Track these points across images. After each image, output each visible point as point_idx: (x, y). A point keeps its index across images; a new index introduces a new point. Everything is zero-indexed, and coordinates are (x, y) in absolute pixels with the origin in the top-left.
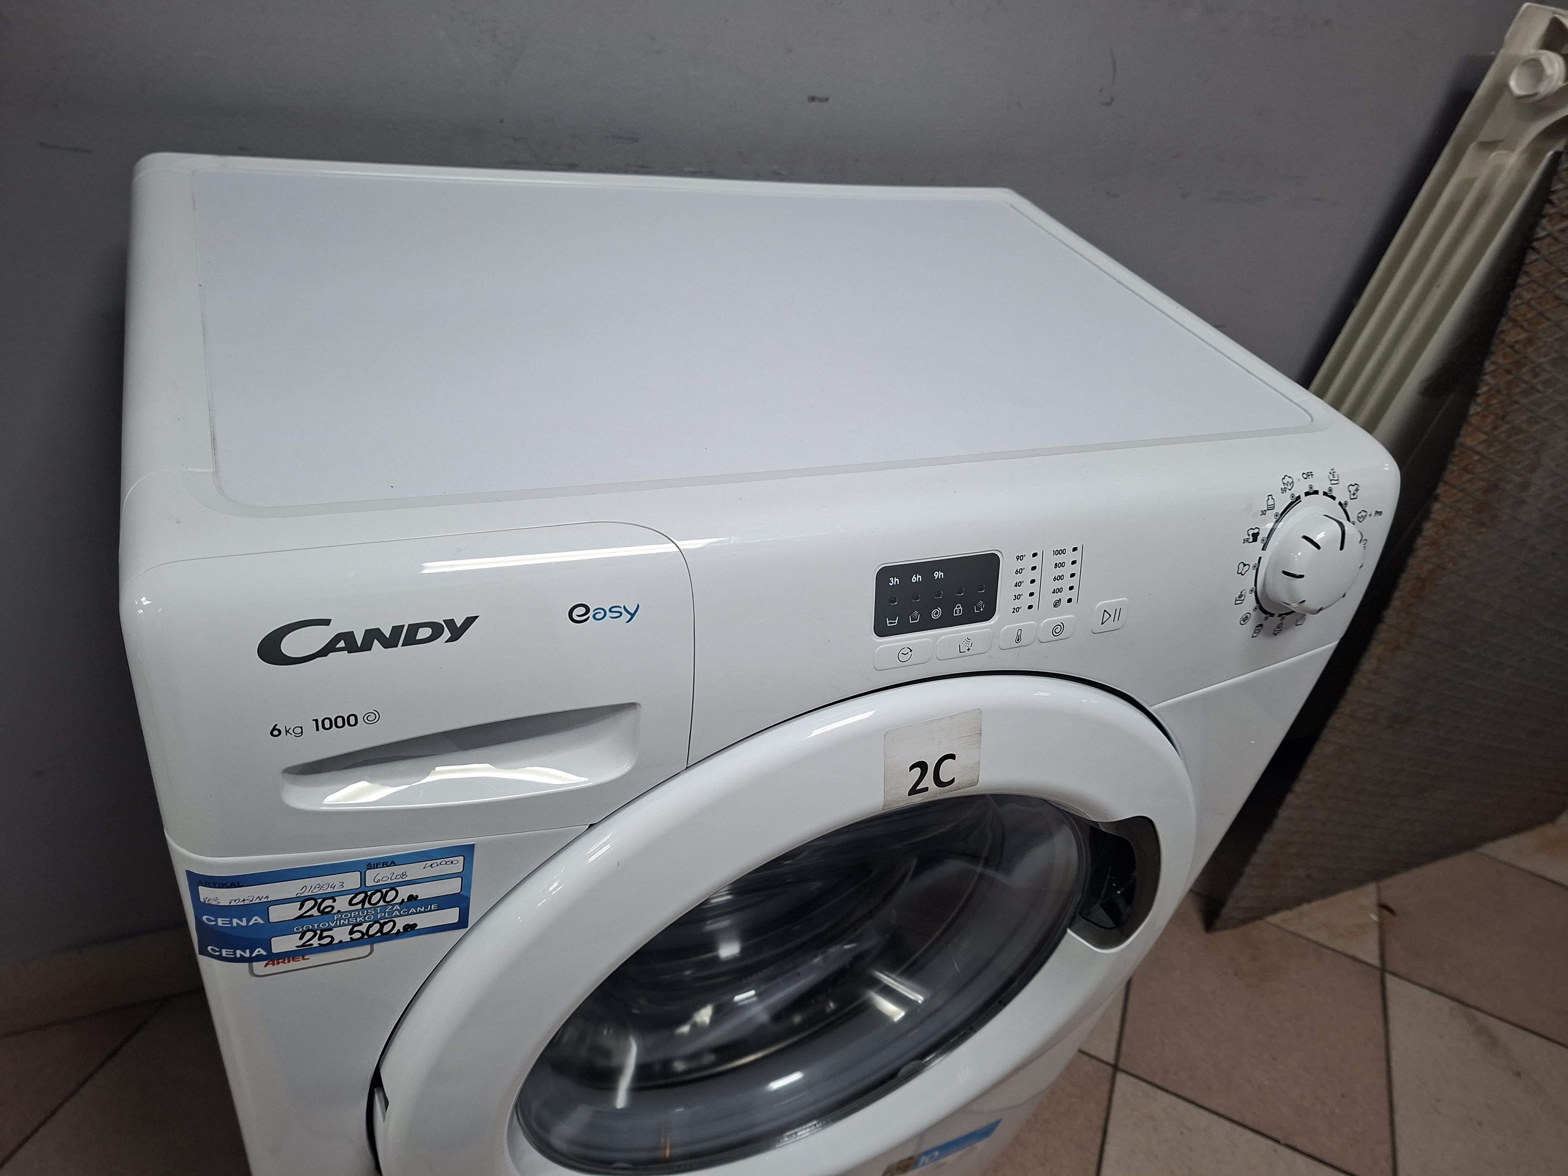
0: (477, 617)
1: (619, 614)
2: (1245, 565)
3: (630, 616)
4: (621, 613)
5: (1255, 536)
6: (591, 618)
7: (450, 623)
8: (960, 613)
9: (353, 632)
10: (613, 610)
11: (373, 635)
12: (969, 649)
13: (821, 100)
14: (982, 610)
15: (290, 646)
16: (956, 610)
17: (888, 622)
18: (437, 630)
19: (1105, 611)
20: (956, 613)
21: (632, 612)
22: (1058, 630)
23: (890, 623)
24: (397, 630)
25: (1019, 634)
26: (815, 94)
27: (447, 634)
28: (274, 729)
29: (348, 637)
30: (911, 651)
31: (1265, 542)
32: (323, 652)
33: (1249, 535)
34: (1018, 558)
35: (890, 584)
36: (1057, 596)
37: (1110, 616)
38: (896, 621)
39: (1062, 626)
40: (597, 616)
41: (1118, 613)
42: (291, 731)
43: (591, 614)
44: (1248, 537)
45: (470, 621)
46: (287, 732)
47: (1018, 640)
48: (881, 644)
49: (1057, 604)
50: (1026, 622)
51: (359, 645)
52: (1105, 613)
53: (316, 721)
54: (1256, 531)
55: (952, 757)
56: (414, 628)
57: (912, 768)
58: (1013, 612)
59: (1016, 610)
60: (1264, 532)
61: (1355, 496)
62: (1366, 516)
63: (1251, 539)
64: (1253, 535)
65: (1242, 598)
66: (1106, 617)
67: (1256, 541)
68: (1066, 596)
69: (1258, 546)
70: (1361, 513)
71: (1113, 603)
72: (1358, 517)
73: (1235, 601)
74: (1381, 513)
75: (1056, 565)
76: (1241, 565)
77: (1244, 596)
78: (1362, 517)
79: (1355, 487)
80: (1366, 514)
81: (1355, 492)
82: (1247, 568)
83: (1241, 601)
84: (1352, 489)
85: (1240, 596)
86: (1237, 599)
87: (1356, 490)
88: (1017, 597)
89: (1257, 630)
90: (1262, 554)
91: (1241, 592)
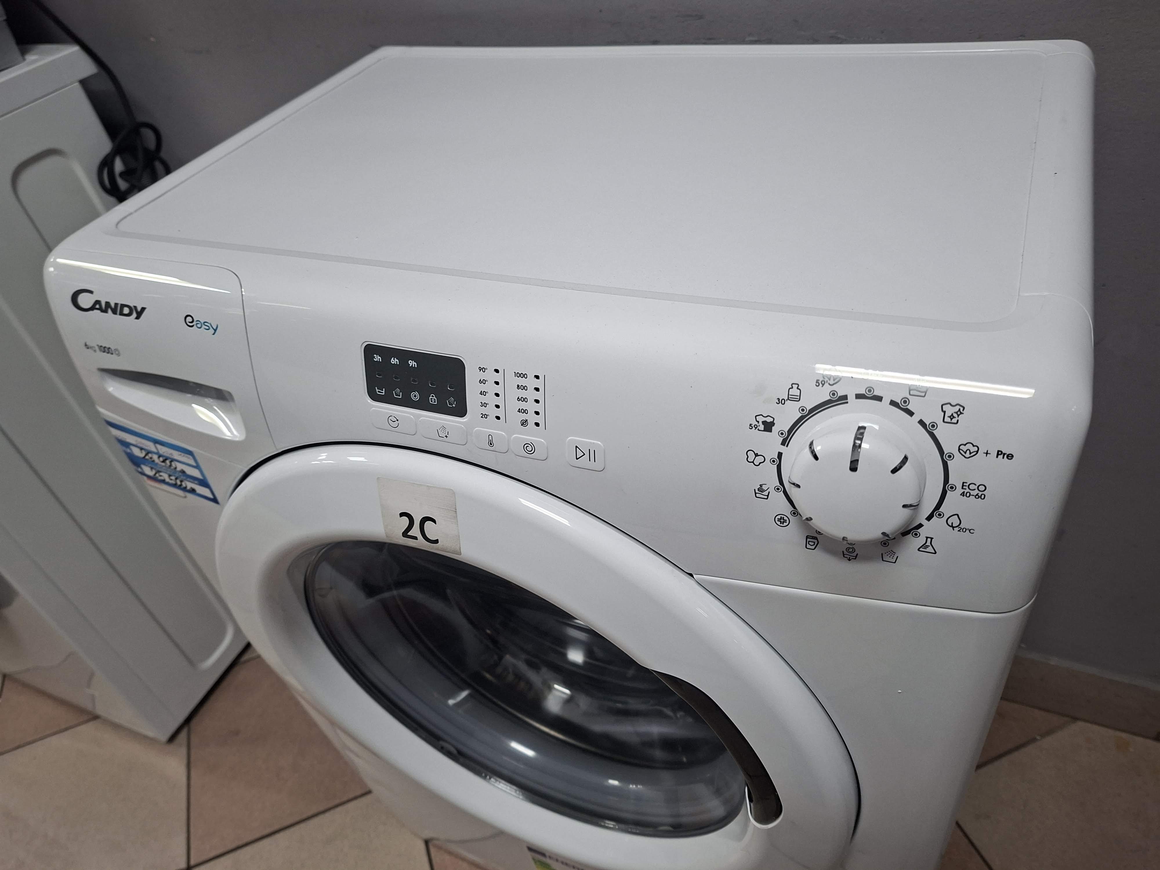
1: (208, 328)
2: (756, 455)
3: (213, 331)
5: (768, 427)
6: (195, 325)
7: (136, 308)
8: (435, 402)
9: (101, 301)
10: (205, 324)
11: (108, 305)
12: (446, 436)
14: (454, 406)
16: (431, 399)
17: (377, 390)
18: (131, 311)
19: (577, 447)
20: (432, 402)
21: (215, 328)
22: (529, 448)
23: (379, 392)
24: (116, 306)
25: (490, 438)
27: (134, 315)
28: (86, 344)
29: (99, 303)
30: (397, 420)
31: (785, 435)
32: (92, 309)
33: (758, 422)
34: (480, 369)
35: (375, 359)
36: (524, 416)
37: (584, 454)
38: (384, 392)
39: (532, 445)
40: (198, 326)
41: (592, 455)
42: (91, 348)
43: (195, 323)
44: (757, 423)
45: (144, 309)
47: (491, 444)
48: (373, 406)
49: (524, 423)
50: (494, 429)
51: (103, 309)
52: (578, 449)
53: (99, 346)
54: (769, 420)
55: (434, 521)
56: (122, 307)
57: (402, 515)
58: (482, 417)
59: (484, 416)
60: (783, 424)
61: (954, 421)
62: (977, 452)
63: (762, 427)
64: (764, 423)
65: (766, 493)
66: (580, 454)
67: (771, 431)
68: (532, 418)
69: (774, 438)
70: (965, 445)
71: (585, 441)
72: (959, 449)
73: (756, 493)
74: (1010, 457)
75: (518, 386)
76: (751, 455)
77: (767, 492)
78: (968, 452)
79: (957, 408)
80: (976, 449)
81: (955, 415)
82: (759, 459)
83: (766, 497)
84: (949, 410)
85: (761, 490)
86: (757, 491)
87: (956, 413)
88: (484, 405)
89: (808, 540)
90: (783, 449)
91: (761, 486)
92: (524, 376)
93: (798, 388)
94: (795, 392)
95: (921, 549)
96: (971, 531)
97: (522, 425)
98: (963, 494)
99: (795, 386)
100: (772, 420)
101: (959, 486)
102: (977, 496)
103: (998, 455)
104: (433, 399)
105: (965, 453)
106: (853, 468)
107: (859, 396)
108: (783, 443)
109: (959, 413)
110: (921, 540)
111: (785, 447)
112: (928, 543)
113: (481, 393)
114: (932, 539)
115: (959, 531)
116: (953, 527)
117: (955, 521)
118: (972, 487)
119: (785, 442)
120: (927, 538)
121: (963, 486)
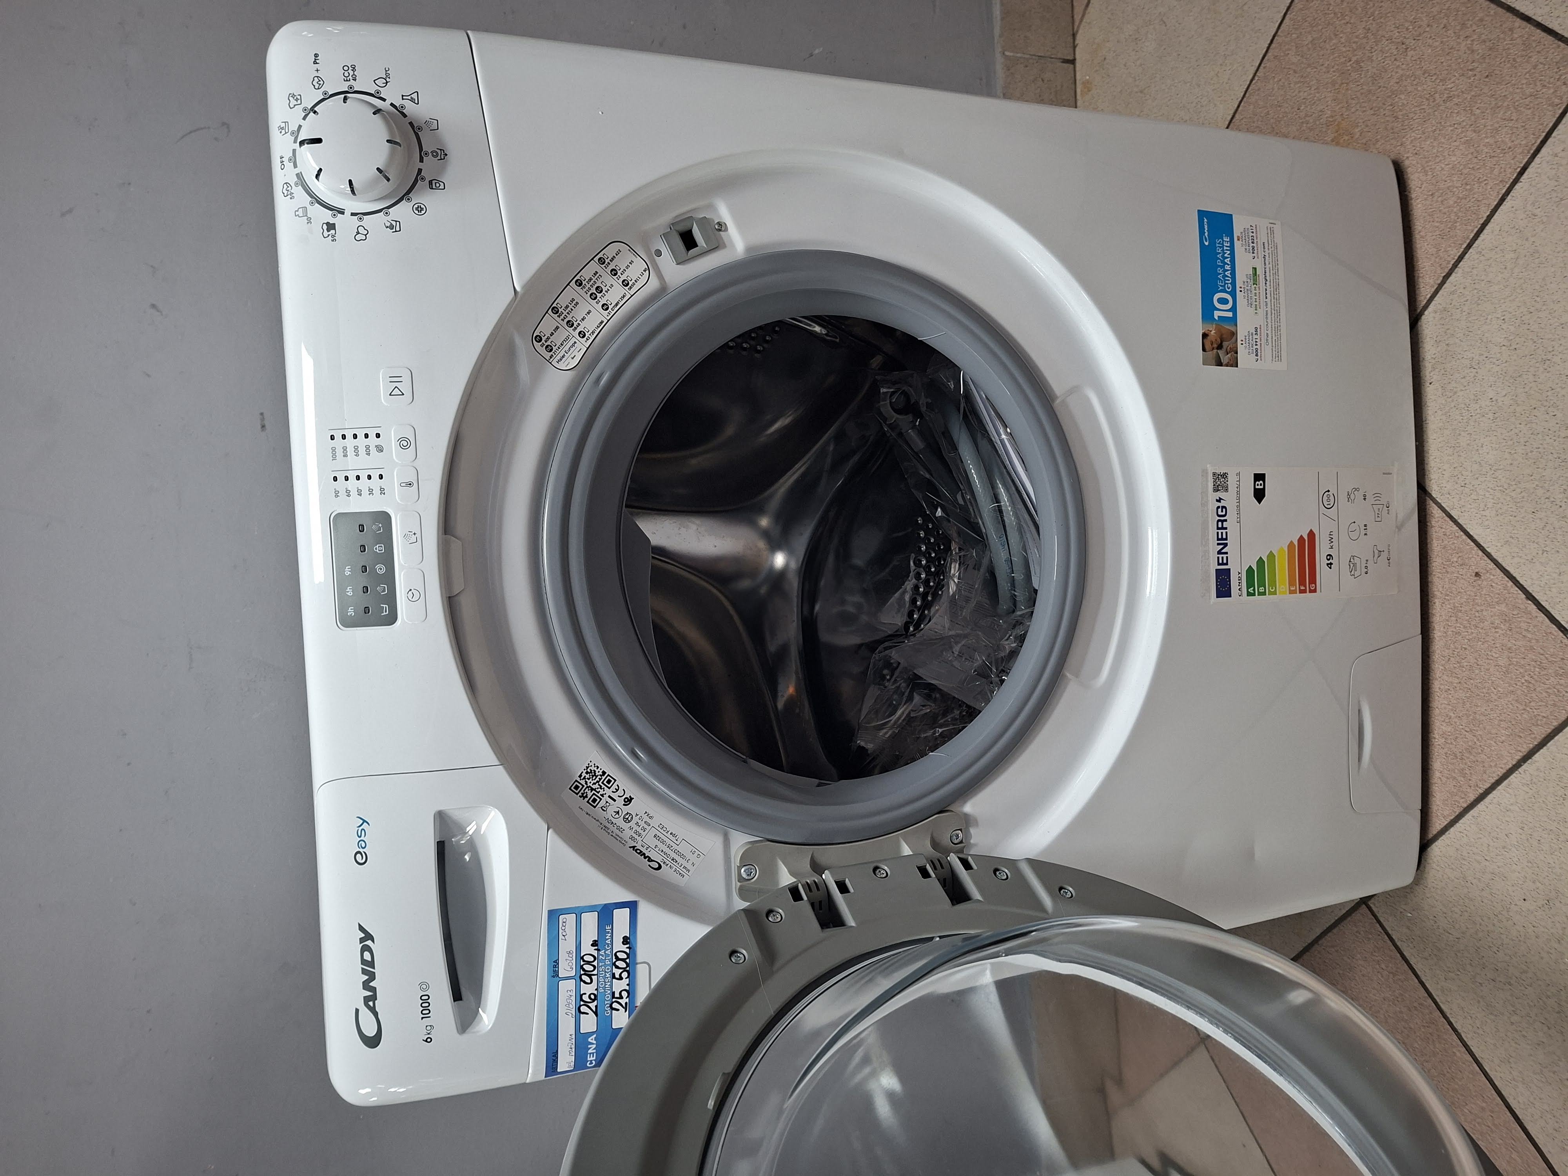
0: (359, 925)
1: (363, 831)
2: (358, 233)
3: (365, 823)
4: (362, 830)
5: (331, 227)
6: (364, 850)
7: (362, 940)
8: (382, 546)
9: (364, 997)
10: (359, 835)
11: (366, 985)
12: (415, 534)
13: (263, 419)
14: (380, 525)
15: (370, 1031)
16: (379, 551)
17: (384, 614)
18: (366, 948)
19: (390, 395)
20: (382, 550)
21: (362, 821)
22: (404, 443)
23: (386, 612)
24: (364, 972)
25: (404, 485)
26: (260, 427)
27: (369, 943)
28: (426, 1041)
29: (366, 1000)
30: (411, 590)
31: (336, 213)
32: (376, 1014)
33: (329, 235)
34: (336, 496)
35: (353, 615)
36: (373, 450)
37: (396, 387)
38: (384, 606)
39: (401, 440)
40: (363, 846)
41: (395, 379)
42: (429, 1032)
43: (361, 850)
44: (330, 236)
45: (361, 928)
46: (429, 1034)
47: (410, 484)
48: (403, 619)
49: (380, 449)
50: (394, 481)
51: (371, 994)
52: (392, 394)
53: (422, 1018)
54: (325, 227)
56: (364, 962)
58: (384, 494)
59: (382, 491)
60: (327, 216)
61: (299, 97)
63: (333, 232)
64: (328, 231)
65: (394, 223)
66: (396, 392)
67: (334, 224)
68: (373, 441)
69: (338, 220)
70: (314, 86)
71: (383, 387)
72: (318, 89)
73: (396, 231)
74: (316, 55)
75: (344, 456)
76: (359, 237)
77: (392, 222)
78: (319, 83)
79: (291, 98)
80: (316, 78)
81: (295, 98)
82: (361, 230)
83: (398, 223)
84: (293, 102)
85: (391, 227)
86: (394, 230)
87: (294, 98)
88: (371, 491)
89: (434, 187)
90: (347, 213)
91: (387, 227)
92: (334, 450)
93: (298, 211)
94: (300, 213)
95: (416, 102)
96: (387, 69)
97: (382, 451)
98: (355, 80)
99: (297, 213)
100: (325, 225)
101: (348, 83)
102: (354, 69)
103: (317, 63)
104: (379, 549)
105: (320, 84)
106: (319, 141)
107: (295, 166)
108: (343, 213)
109: (293, 96)
110: (408, 104)
111: (345, 211)
112: (409, 98)
113: (360, 495)
114: (403, 96)
115: (389, 78)
116: (387, 82)
117: (381, 82)
118: (346, 74)
119: (342, 212)
120: (403, 99)
121: (347, 81)
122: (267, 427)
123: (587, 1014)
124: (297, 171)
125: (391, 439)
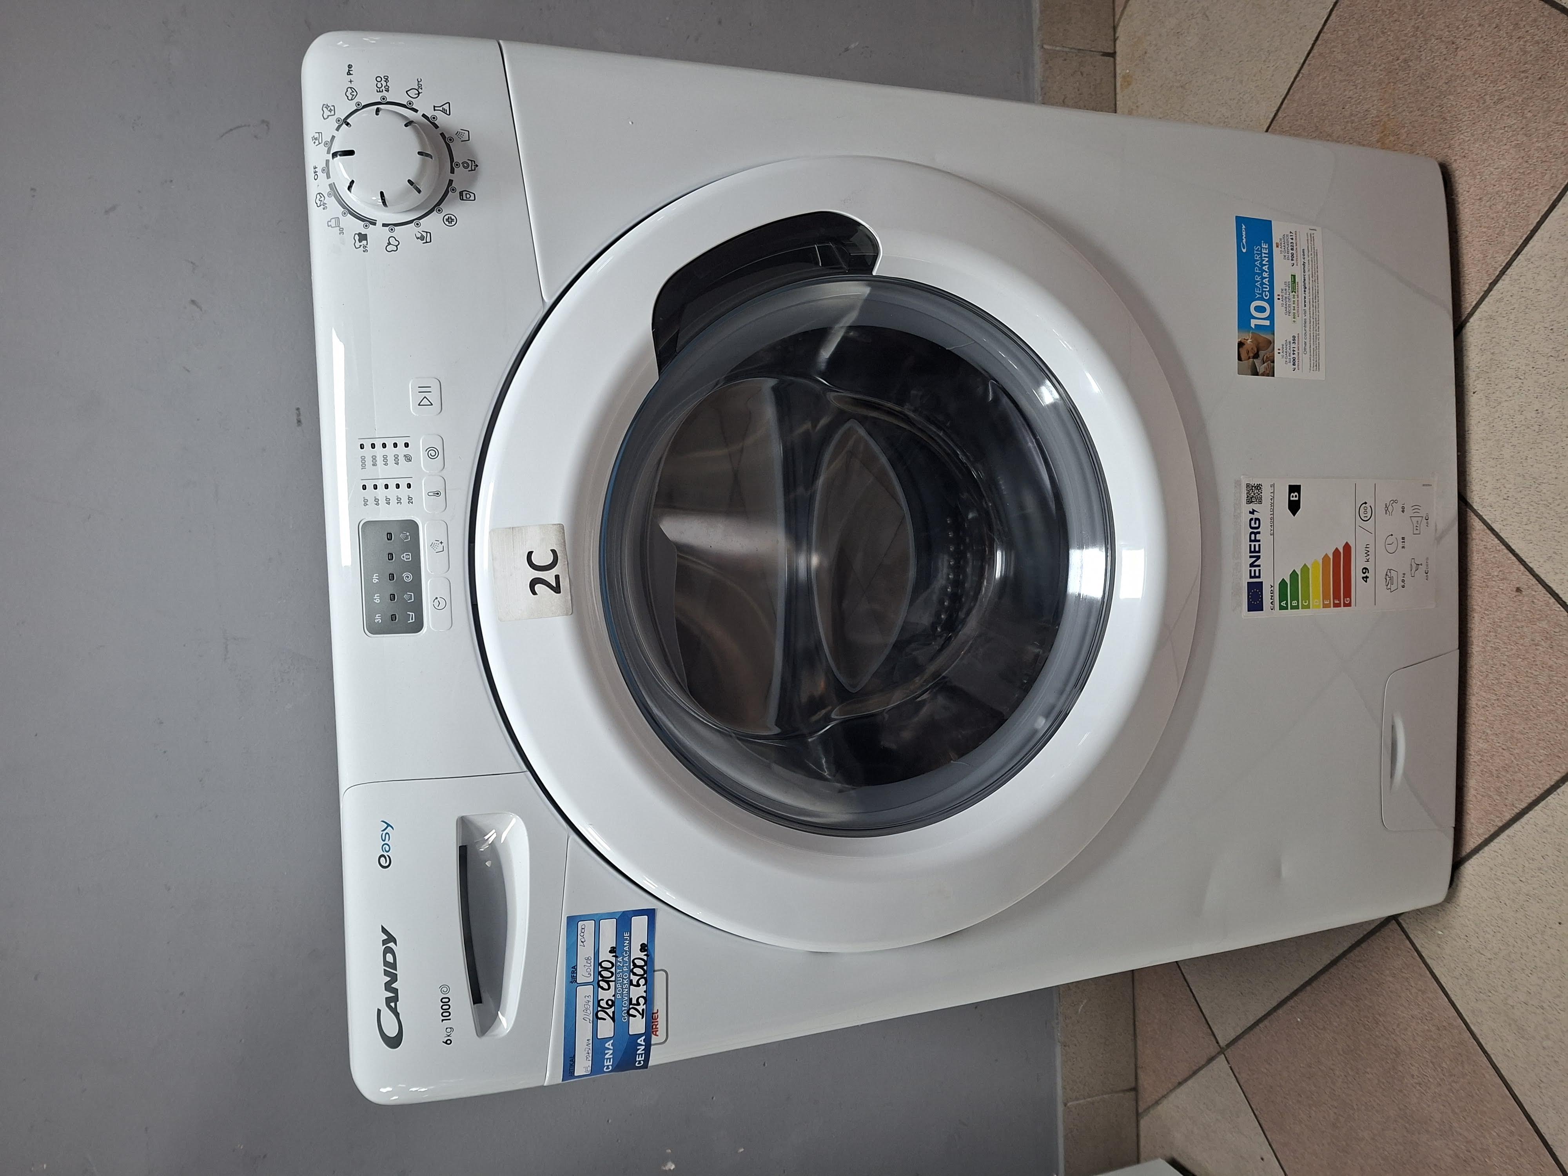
0: (382, 927)
1: (387, 835)
2: (389, 244)
3: (389, 828)
4: (387, 833)
5: (363, 237)
6: (388, 854)
7: (384, 942)
8: (409, 555)
9: (386, 998)
10: (384, 839)
11: (388, 987)
12: (441, 543)
13: (299, 415)
14: (408, 534)
15: (392, 1032)
16: (406, 559)
17: (411, 621)
18: (388, 950)
19: (419, 405)
20: (409, 559)
21: (386, 825)
22: (432, 453)
23: (412, 619)
24: (386, 973)
25: (432, 494)
26: (296, 421)
27: (391, 945)
28: (446, 1043)
29: (388, 1001)
30: (437, 598)
31: (368, 223)
32: (397, 1015)
33: (360, 246)
34: (366, 504)
35: (380, 622)
36: (401, 459)
37: (425, 397)
38: (411, 613)
39: (428, 450)
40: (387, 850)
41: (424, 389)
42: (449, 1034)
43: (385, 854)
44: (362, 247)
45: (384, 930)
46: (449, 1036)
47: (438, 494)
48: (428, 627)
49: (408, 458)
50: (422, 490)
51: (393, 995)
52: (421, 404)
53: (443, 1020)
54: (357, 237)
55: (530, 554)
56: (386, 963)
57: (534, 593)
58: (412, 503)
59: (410, 501)
60: (359, 227)
61: (332, 108)
62: (351, 88)
63: (364, 242)
64: (360, 241)
65: (424, 234)
66: (425, 402)
67: (366, 235)
68: (401, 450)
69: (370, 231)
70: (348, 97)
71: (412, 399)
72: (352, 100)
73: (427, 242)
74: (350, 66)
75: (373, 465)
76: (390, 248)
77: (422, 233)
79: (324, 109)
80: (349, 89)
81: (329, 109)
82: (392, 241)
83: (429, 234)
84: (327, 113)
85: (422, 238)
86: (425, 241)
87: (327, 109)
88: (399, 500)
89: (465, 198)
90: (379, 224)
91: (418, 238)
92: (363, 459)
93: (330, 221)
94: (333, 223)
95: (448, 113)
96: (419, 80)
97: (411, 461)
98: (387, 91)
99: (329, 223)
100: (357, 236)
101: (381, 94)
102: (387, 80)
103: (350, 74)
104: (406, 557)
105: (353, 95)
106: (351, 153)
107: (328, 177)
108: (375, 224)
109: (327, 107)
110: (439, 115)
111: (377, 222)
112: (441, 109)
113: (389, 503)
114: (434, 107)
115: (422, 89)
116: (419, 93)
117: (413, 93)
118: (379, 85)
119: (374, 223)
120: (435, 110)
121: (380, 92)
122: (303, 421)
123: (605, 1019)
124: (330, 181)
125: (419, 450)
